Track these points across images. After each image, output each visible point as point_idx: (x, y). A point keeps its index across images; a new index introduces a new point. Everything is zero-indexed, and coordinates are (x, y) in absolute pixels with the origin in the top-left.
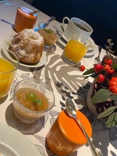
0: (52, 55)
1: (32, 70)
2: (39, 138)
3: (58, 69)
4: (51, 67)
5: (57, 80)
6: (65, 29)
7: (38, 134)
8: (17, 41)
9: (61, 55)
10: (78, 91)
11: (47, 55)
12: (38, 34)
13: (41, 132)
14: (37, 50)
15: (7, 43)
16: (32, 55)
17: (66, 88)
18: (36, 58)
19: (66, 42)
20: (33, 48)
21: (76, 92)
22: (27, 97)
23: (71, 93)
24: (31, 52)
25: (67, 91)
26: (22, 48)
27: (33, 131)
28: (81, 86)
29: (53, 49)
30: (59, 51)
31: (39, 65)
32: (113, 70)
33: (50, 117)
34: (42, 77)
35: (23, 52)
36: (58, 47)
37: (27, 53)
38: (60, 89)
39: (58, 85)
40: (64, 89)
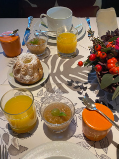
0: (50, 59)
1: (42, 85)
2: (78, 136)
3: (62, 69)
4: (55, 71)
5: (67, 80)
7: (76, 134)
8: (18, 71)
9: (57, 53)
11: (46, 62)
13: (77, 131)
15: (10, 75)
16: (36, 74)
17: (77, 82)
19: (55, 38)
21: (87, 81)
23: (84, 85)
25: (79, 85)
28: (88, 72)
29: (47, 52)
30: (54, 51)
31: (45, 77)
32: (105, 54)
33: (77, 115)
35: (28, 77)
36: (51, 47)
38: (73, 86)
39: (69, 84)
40: (76, 85)
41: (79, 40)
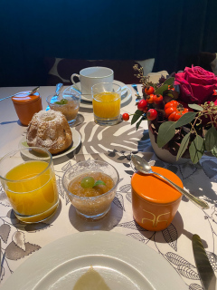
0: (84, 127)
1: (70, 156)
2: (126, 225)
3: (100, 137)
4: (90, 140)
5: (107, 150)
6: (80, 89)
7: (122, 221)
8: (33, 134)
9: (93, 120)
10: (138, 147)
11: (78, 130)
12: (53, 111)
13: (124, 217)
14: (63, 129)
16: (61, 139)
17: (123, 152)
18: (66, 139)
19: (90, 103)
20: (57, 130)
21: (137, 150)
22: (83, 186)
23: (132, 154)
24: (57, 136)
25: (126, 155)
26: (44, 138)
27: (115, 222)
28: (138, 140)
29: (80, 119)
30: (89, 118)
31: (75, 146)
32: (161, 96)
33: (124, 195)
34: (87, 157)
35: (48, 142)
36: (85, 114)
37: (53, 140)
38: (116, 157)
39: (111, 155)
40: (121, 155)
41: (123, 105)
